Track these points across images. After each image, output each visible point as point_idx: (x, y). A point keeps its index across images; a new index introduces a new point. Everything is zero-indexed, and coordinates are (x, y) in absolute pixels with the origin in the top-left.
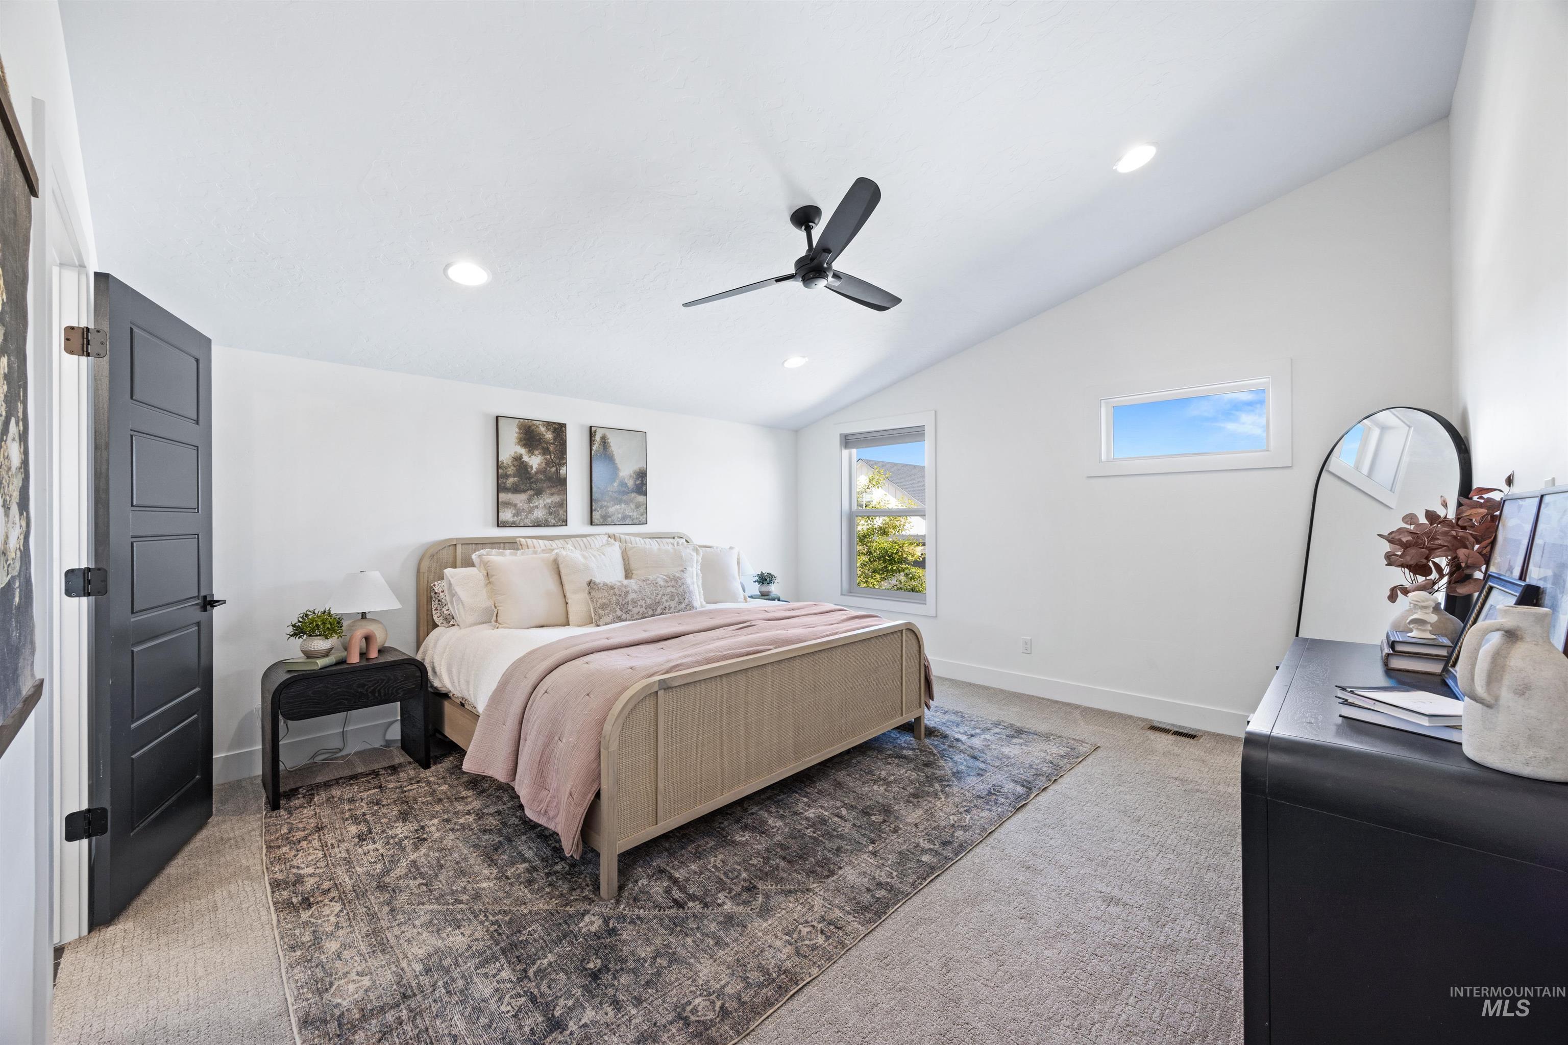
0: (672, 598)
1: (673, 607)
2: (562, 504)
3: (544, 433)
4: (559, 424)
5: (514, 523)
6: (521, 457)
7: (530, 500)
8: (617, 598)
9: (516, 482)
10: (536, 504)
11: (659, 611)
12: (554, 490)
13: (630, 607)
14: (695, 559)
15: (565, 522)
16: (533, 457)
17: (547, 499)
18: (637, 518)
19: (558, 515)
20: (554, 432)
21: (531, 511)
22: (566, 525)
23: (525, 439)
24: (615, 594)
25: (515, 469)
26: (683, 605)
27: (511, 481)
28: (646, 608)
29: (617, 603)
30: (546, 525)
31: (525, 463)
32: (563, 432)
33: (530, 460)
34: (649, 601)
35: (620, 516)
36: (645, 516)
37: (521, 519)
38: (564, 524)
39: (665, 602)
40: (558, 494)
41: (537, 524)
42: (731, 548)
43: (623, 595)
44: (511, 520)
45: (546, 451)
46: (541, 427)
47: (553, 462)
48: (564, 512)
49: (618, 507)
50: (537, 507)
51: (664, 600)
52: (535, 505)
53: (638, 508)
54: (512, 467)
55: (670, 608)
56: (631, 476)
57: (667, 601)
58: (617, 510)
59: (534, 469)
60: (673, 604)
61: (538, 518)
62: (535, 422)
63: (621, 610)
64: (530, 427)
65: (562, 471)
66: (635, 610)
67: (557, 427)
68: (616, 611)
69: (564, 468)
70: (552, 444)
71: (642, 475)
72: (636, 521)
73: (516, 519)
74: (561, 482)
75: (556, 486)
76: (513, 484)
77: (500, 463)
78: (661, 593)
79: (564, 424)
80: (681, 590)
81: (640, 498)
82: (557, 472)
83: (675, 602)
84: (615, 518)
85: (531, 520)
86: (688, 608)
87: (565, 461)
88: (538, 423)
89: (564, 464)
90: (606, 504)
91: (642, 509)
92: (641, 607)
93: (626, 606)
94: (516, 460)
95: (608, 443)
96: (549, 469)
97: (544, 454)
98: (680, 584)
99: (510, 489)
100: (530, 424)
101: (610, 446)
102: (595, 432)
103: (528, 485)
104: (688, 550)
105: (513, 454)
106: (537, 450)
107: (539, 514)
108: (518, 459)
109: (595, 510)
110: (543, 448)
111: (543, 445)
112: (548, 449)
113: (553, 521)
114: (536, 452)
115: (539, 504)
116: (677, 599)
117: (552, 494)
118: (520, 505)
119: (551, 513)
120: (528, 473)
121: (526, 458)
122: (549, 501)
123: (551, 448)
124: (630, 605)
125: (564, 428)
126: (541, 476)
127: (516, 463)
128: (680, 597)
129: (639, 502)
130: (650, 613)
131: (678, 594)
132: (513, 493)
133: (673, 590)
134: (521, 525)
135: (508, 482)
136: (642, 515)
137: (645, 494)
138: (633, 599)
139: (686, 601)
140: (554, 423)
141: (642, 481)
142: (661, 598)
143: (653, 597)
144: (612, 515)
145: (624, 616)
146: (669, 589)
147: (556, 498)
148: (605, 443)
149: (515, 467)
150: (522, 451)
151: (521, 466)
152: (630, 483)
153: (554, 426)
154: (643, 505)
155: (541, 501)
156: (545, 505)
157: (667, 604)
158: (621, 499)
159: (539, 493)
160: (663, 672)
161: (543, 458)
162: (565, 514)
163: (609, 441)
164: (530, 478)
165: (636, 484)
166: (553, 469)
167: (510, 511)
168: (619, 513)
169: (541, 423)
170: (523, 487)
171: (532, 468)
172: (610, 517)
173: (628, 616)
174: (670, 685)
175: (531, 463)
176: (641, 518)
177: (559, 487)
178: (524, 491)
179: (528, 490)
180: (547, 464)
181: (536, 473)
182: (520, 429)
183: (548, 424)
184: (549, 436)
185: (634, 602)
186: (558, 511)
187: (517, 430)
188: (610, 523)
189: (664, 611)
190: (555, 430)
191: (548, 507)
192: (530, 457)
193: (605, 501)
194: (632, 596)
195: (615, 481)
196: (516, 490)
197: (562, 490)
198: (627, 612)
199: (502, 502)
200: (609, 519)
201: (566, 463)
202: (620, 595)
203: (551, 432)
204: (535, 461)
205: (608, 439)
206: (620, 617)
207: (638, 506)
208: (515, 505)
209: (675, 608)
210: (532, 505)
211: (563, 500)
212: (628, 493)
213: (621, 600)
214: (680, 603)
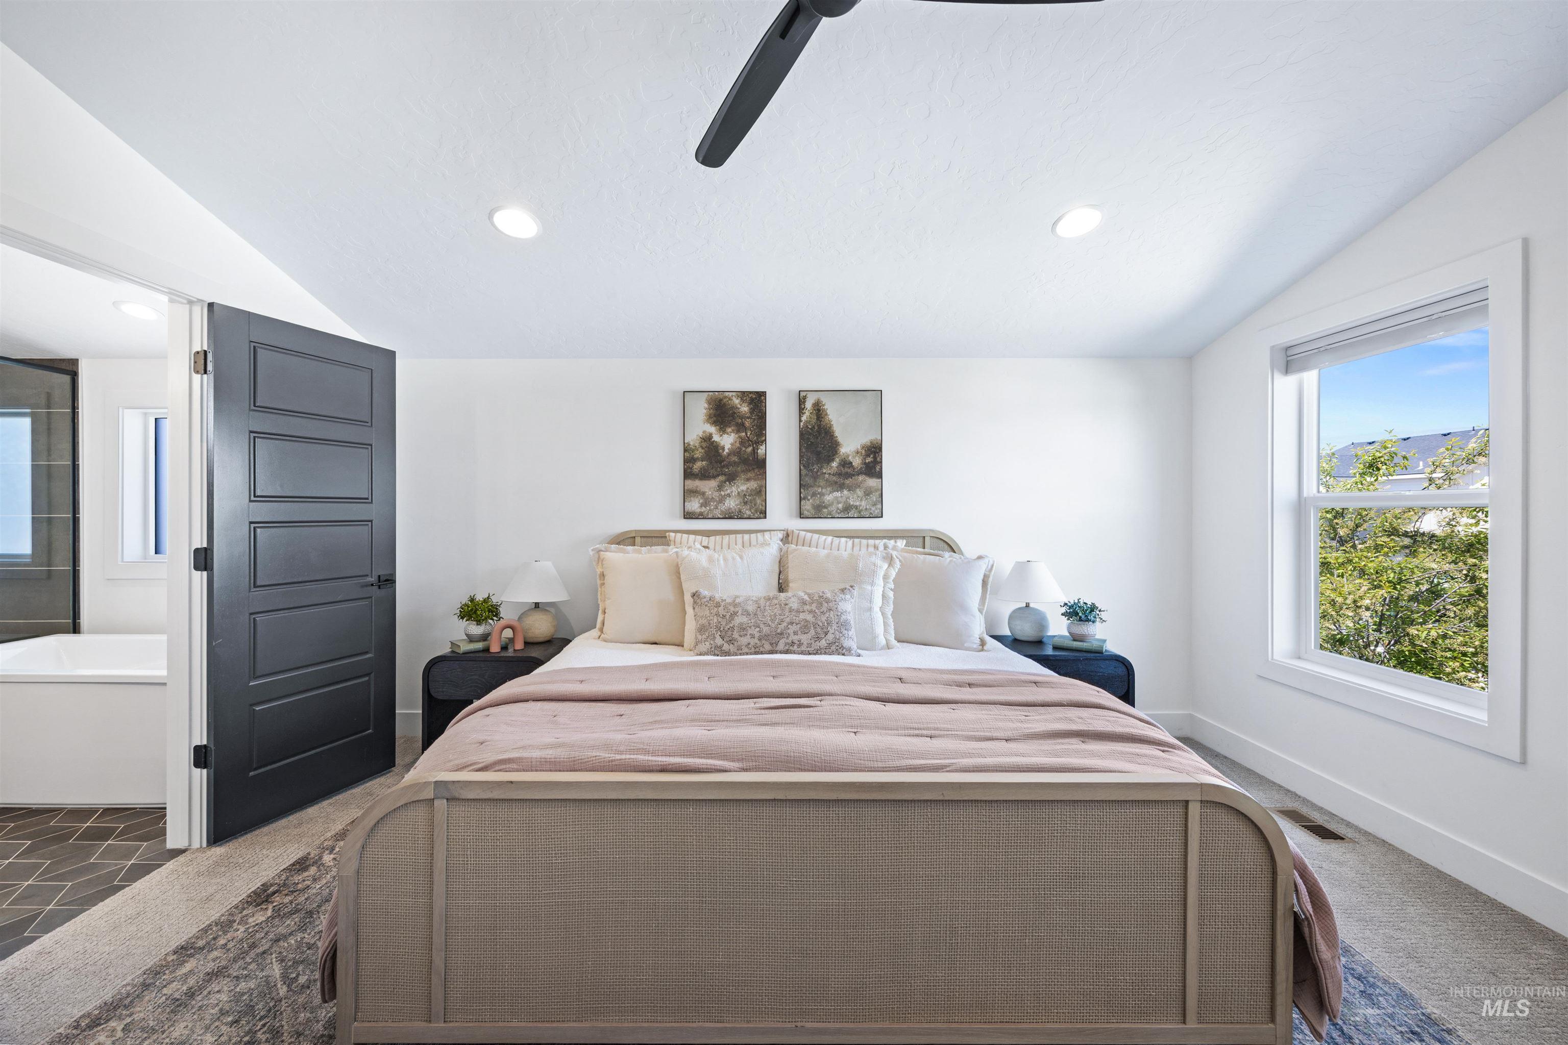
0: (805, 629)
1: (805, 643)
2: (760, 491)
3: (739, 406)
4: (757, 392)
5: (701, 514)
6: (710, 437)
7: (720, 487)
8: (720, 620)
9: (704, 467)
10: (729, 491)
11: (781, 646)
12: (750, 475)
13: (736, 635)
14: (881, 573)
15: (763, 514)
16: (725, 436)
17: (742, 486)
18: (866, 509)
19: (755, 505)
20: (750, 404)
21: (722, 500)
22: (765, 517)
23: (715, 416)
24: (717, 615)
25: (703, 451)
26: (823, 643)
27: (698, 465)
28: (760, 640)
29: (718, 628)
30: (740, 516)
31: (715, 444)
32: (762, 402)
33: (721, 440)
34: (766, 630)
35: (840, 506)
36: (879, 506)
37: (710, 510)
38: (762, 516)
39: (792, 634)
40: (755, 480)
41: (729, 516)
42: (980, 558)
43: (728, 617)
44: (698, 510)
45: (740, 427)
46: (734, 399)
47: (749, 440)
48: (762, 501)
49: (838, 494)
50: (729, 495)
51: (791, 631)
52: (726, 493)
53: (868, 495)
54: (700, 450)
55: (800, 645)
56: (858, 453)
57: (795, 633)
58: (836, 498)
59: (727, 451)
60: (805, 639)
61: (730, 509)
62: (727, 394)
63: (723, 638)
64: (721, 400)
65: (761, 451)
66: (744, 641)
67: (754, 396)
68: (715, 638)
69: (763, 447)
70: (748, 418)
71: (874, 451)
72: (867, 514)
73: (703, 509)
74: (759, 465)
75: (753, 469)
76: (701, 469)
77: (686, 445)
78: (788, 620)
79: (763, 392)
80: (824, 619)
81: (872, 482)
82: (754, 452)
83: (809, 636)
84: (833, 508)
85: (721, 511)
86: (833, 648)
87: (764, 438)
88: (731, 394)
89: (762, 442)
90: (820, 490)
91: (874, 497)
92: (753, 636)
93: (730, 633)
94: (705, 441)
95: (824, 410)
96: (744, 449)
97: (738, 431)
98: (824, 609)
99: (697, 475)
100: (721, 397)
101: (826, 414)
102: (805, 398)
103: (719, 469)
104: (873, 559)
105: (701, 434)
106: (730, 427)
107: (731, 504)
108: (707, 439)
109: (804, 499)
110: (737, 425)
111: (737, 421)
112: (743, 424)
113: (748, 513)
114: (729, 430)
115: (732, 492)
116: (812, 632)
117: (748, 480)
118: (709, 493)
119: (746, 503)
120: (720, 455)
121: (716, 438)
122: (743, 488)
123: (747, 423)
124: (735, 633)
125: (763, 398)
126: (735, 459)
127: (704, 445)
128: (819, 630)
129: (870, 488)
130: (768, 647)
131: (815, 625)
132: (701, 479)
133: (809, 617)
134: (709, 517)
135: (695, 467)
136: (875, 505)
137: (879, 475)
138: (741, 624)
139: (830, 637)
140: (751, 392)
141: (875, 458)
142: (787, 628)
143: (773, 626)
144: (829, 505)
145: (726, 647)
146: (802, 616)
147: (753, 485)
148: (819, 410)
149: (703, 448)
150: (712, 429)
151: (710, 447)
152: (857, 462)
153: (750, 396)
154: (876, 490)
155: (734, 489)
156: (738, 493)
157: (795, 638)
158: (844, 484)
159: (731, 478)
160: (480, 766)
161: (737, 436)
162: (764, 504)
163: (825, 407)
164: (721, 462)
165: (865, 463)
166: (750, 449)
167: (697, 500)
168: (839, 503)
169: (734, 394)
170: (712, 472)
171: (723, 449)
172: (825, 507)
173: (732, 648)
174: (457, 795)
175: (722, 443)
176: (873, 509)
177: (756, 470)
178: (715, 477)
179: (718, 475)
180: (742, 443)
181: (729, 455)
182: (709, 403)
183: (743, 395)
184: (745, 409)
185: (743, 628)
186: (754, 499)
187: (706, 406)
188: (825, 515)
189: (791, 648)
190: (752, 401)
191: (743, 496)
192: (721, 436)
193: (819, 486)
194: (740, 619)
195: (833, 460)
196: (704, 475)
197: (759, 475)
198: (731, 641)
199: (688, 490)
200: (825, 510)
201: (765, 440)
202: (724, 616)
203: (746, 404)
204: (727, 441)
205: (824, 405)
206: (721, 647)
207: (868, 493)
208: (703, 494)
209: (809, 645)
210: (723, 493)
211: (761, 487)
212: (854, 475)
213: (724, 623)
214: (818, 638)
